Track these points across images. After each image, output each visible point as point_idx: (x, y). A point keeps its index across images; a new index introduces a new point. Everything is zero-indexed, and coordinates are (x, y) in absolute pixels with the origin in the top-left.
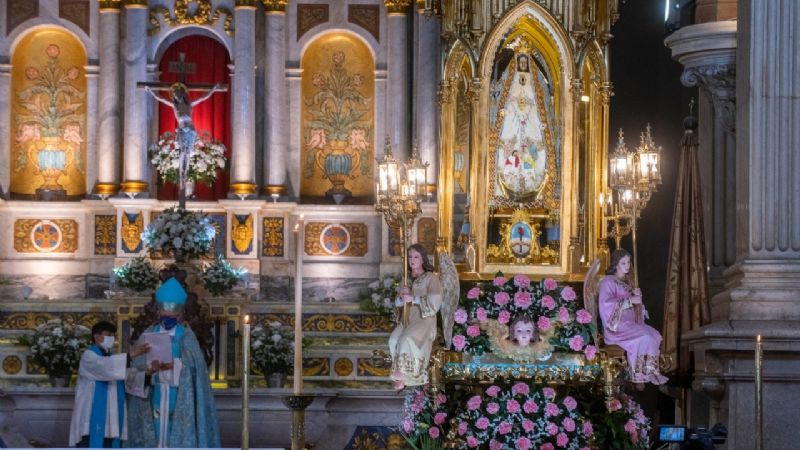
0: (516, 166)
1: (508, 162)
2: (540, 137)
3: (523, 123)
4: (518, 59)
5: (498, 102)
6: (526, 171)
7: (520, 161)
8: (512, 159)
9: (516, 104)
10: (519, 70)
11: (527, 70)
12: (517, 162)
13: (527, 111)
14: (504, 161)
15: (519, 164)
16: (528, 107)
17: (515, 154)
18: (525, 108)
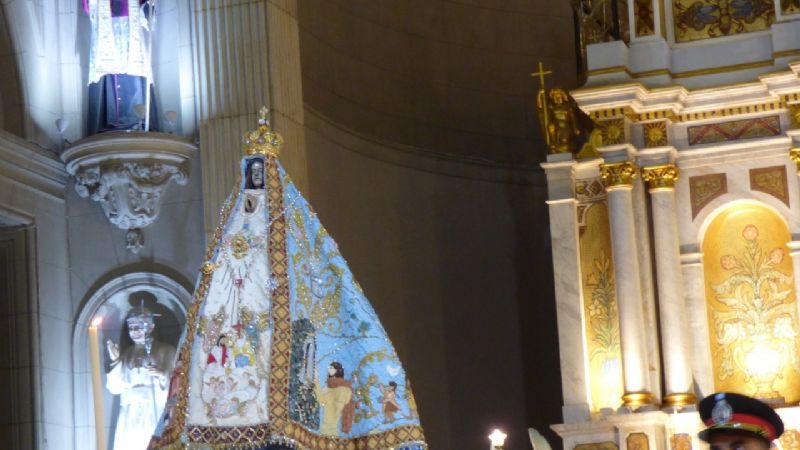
0: (223, 363)
1: (211, 359)
2: (268, 305)
3: (240, 283)
6: (240, 371)
7: (230, 353)
8: (217, 353)
9: (230, 252)
10: (248, 186)
11: (261, 186)
12: (225, 356)
13: (248, 259)
14: (204, 357)
15: (227, 360)
16: (251, 252)
17: (222, 341)
18: (244, 255)
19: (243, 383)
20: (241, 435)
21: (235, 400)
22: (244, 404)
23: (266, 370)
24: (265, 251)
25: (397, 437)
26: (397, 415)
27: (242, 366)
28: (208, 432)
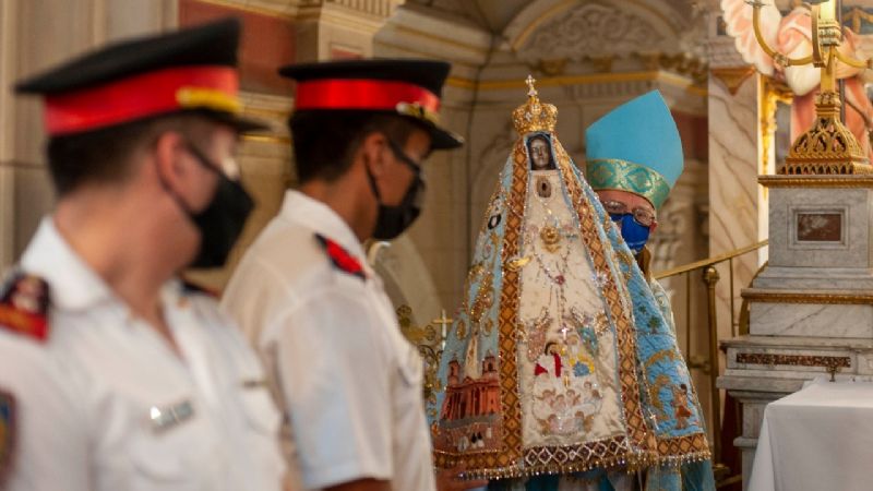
0: (558, 374)
1: (539, 370)
2: (600, 303)
3: (561, 280)
4: (529, 144)
5: (501, 241)
6: (581, 381)
7: (564, 361)
8: (548, 362)
9: (539, 245)
10: (534, 167)
11: (551, 165)
12: (558, 366)
13: (563, 251)
14: (530, 368)
15: (562, 369)
16: (564, 243)
17: (551, 348)
18: (559, 247)
19: (586, 395)
20: (592, 451)
21: (579, 414)
22: (590, 416)
23: (613, 377)
24: (580, 241)
25: (691, 445)
26: (690, 421)
27: (581, 375)
28: (559, 453)
